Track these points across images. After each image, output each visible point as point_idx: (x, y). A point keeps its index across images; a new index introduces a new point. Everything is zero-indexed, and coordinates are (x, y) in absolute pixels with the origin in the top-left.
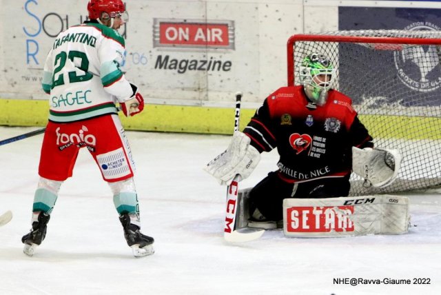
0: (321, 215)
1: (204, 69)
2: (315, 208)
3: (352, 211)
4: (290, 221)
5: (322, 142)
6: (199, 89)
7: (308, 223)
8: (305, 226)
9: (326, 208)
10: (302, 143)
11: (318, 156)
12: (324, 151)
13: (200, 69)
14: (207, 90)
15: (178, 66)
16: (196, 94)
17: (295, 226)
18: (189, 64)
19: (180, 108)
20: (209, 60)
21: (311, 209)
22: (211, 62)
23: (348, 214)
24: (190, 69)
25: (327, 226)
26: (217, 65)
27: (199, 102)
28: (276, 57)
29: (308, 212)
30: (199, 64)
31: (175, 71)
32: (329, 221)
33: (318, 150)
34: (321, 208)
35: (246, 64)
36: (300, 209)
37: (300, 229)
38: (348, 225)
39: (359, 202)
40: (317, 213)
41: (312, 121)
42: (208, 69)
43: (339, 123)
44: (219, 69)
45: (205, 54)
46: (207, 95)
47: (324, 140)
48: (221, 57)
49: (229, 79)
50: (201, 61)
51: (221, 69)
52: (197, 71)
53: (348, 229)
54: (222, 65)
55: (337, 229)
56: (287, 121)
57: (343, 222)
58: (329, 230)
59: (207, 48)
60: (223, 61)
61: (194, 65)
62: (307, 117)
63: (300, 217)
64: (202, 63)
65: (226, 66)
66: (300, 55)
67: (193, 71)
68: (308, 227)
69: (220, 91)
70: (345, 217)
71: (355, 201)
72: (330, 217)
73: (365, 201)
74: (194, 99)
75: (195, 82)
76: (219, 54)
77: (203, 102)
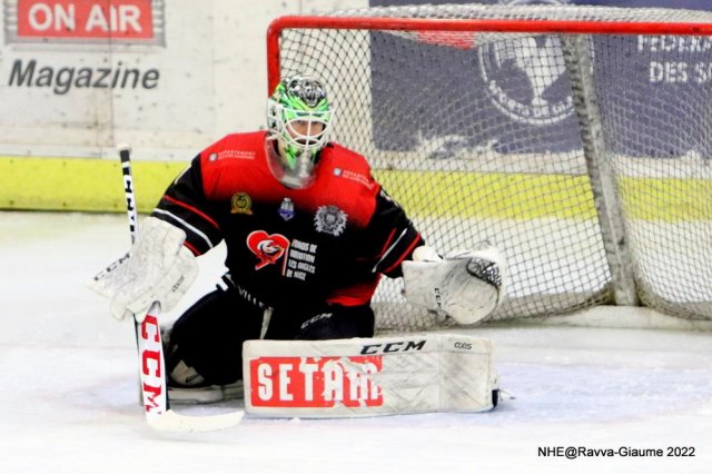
0: (315, 374)
1: (105, 86)
2: (304, 360)
3: (379, 367)
4: (255, 384)
5: (308, 252)
6: (96, 124)
7: (290, 389)
8: (285, 396)
9: (325, 359)
10: (272, 249)
11: (301, 276)
12: (312, 269)
13: (97, 85)
14: (113, 127)
15: (54, 80)
16: (90, 135)
17: (266, 394)
18: (76, 76)
19: (61, 161)
20: (114, 68)
21: (295, 361)
22: (118, 72)
23: (369, 372)
24: (78, 85)
25: (327, 395)
26: (131, 77)
27: (97, 150)
28: (247, 61)
29: (289, 367)
30: (96, 76)
31: (49, 90)
32: (332, 386)
33: (301, 266)
34: (316, 360)
35: (189, 75)
36: (275, 362)
37: (275, 401)
38: (369, 394)
39: (392, 348)
40: (308, 370)
41: (292, 209)
42: (114, 85)
43: (343, 216)
44: (134, 85)
45: (107, 55)
46: (112, 137)
47: (313, 248)
48: (138, 61)
49: (155, 105)
50: (100, 70)
51: (140, 84)
52: (91, 89)
53: (370, 402)
54: (141, 78)
55: (348, 402)
56: (242, 206)
57: (359, 388)
58: (331, 404)
59: (110, 43)
60: (143, 71)
61: (86, 78)
62: (281, 201)
63: (275, 376)
64: (101, 74)
65: (149, 79)
66: (292, 55)
67: (84, 90)
68: (290, 397)
69: (137, 129)
70: (364, 379)
71: (383, 347)
72: (333, 378)
73: (405, 345)
74: (87, 144)
75: (87, 113)
76: (135, 56)
77: (105, 150)
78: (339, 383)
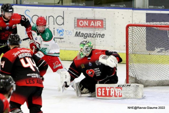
0: (109, 90)
1: (94, 37)
2: (107, 88)
3: (121, 89)
4: (98, 92)
5: (98, 70)
7: (104, 93)
8: (103, 95)
9: (111, 88)
13: (92, 37)
14: (95, 45)
15: (84, 36)
17: (100, 94)
18: (88, 35)
21: (105, 88)
22: (96, 34)
23: (119, 90)
24: (88, 37)
25: (111, 95)
26: (99, 35)
29: (104, 89)
30: (92, 35)
31: (83, 38)
32: (112, 93)
34: (109, 88)
35: (110, 35)
36: (101, 88)
37: (101, 96)
38: (119, 94)
39: (124, 86)
40: (108, 90)
41: (91, 64)
44: (100, 37)
45: (94, 31)
46: (95, 47)
48: (100, 32)
49: (103, 41)
50: (93, 34)
52: (91, 38)
53: (119, 96)
54: (101, 36)
55: (115, 96)
56: (83, 66)
57: (117, 93)
58: (112, 96)
59: (95, 29)
60: (101, 34)
61: (90, 35)
63: (101, 91)
64: (93, 35)
65: (103, 36)
68: (104, 95)
69: (100, 46)
70: (118, 92)
72: (112, 91)
78: (113, 92)
